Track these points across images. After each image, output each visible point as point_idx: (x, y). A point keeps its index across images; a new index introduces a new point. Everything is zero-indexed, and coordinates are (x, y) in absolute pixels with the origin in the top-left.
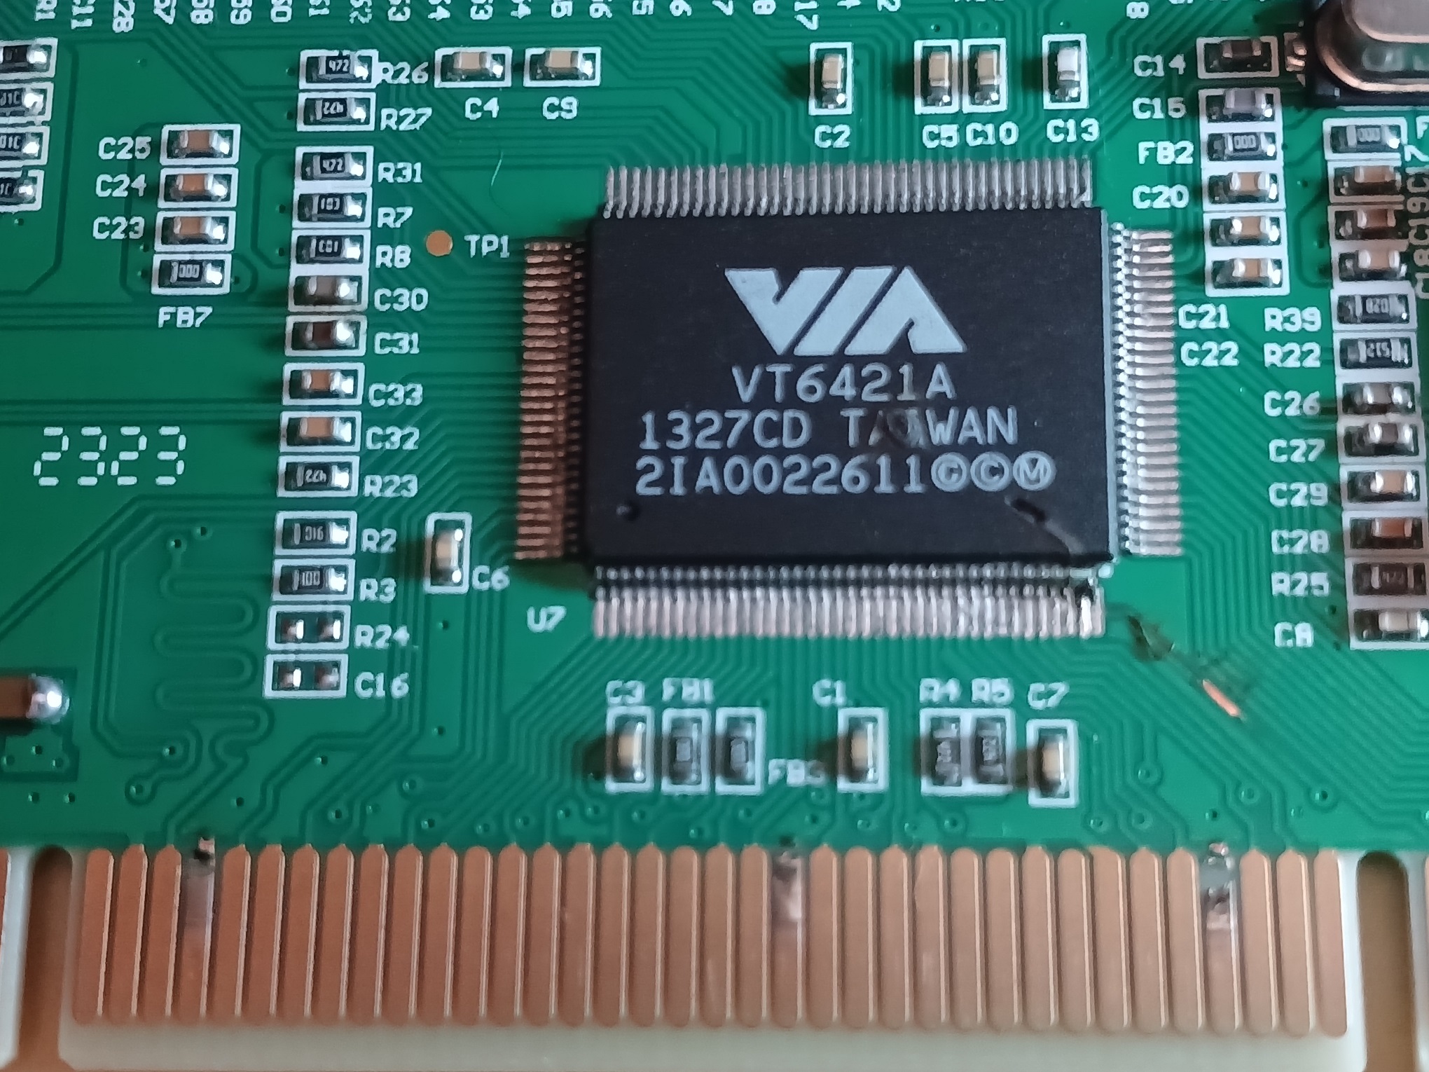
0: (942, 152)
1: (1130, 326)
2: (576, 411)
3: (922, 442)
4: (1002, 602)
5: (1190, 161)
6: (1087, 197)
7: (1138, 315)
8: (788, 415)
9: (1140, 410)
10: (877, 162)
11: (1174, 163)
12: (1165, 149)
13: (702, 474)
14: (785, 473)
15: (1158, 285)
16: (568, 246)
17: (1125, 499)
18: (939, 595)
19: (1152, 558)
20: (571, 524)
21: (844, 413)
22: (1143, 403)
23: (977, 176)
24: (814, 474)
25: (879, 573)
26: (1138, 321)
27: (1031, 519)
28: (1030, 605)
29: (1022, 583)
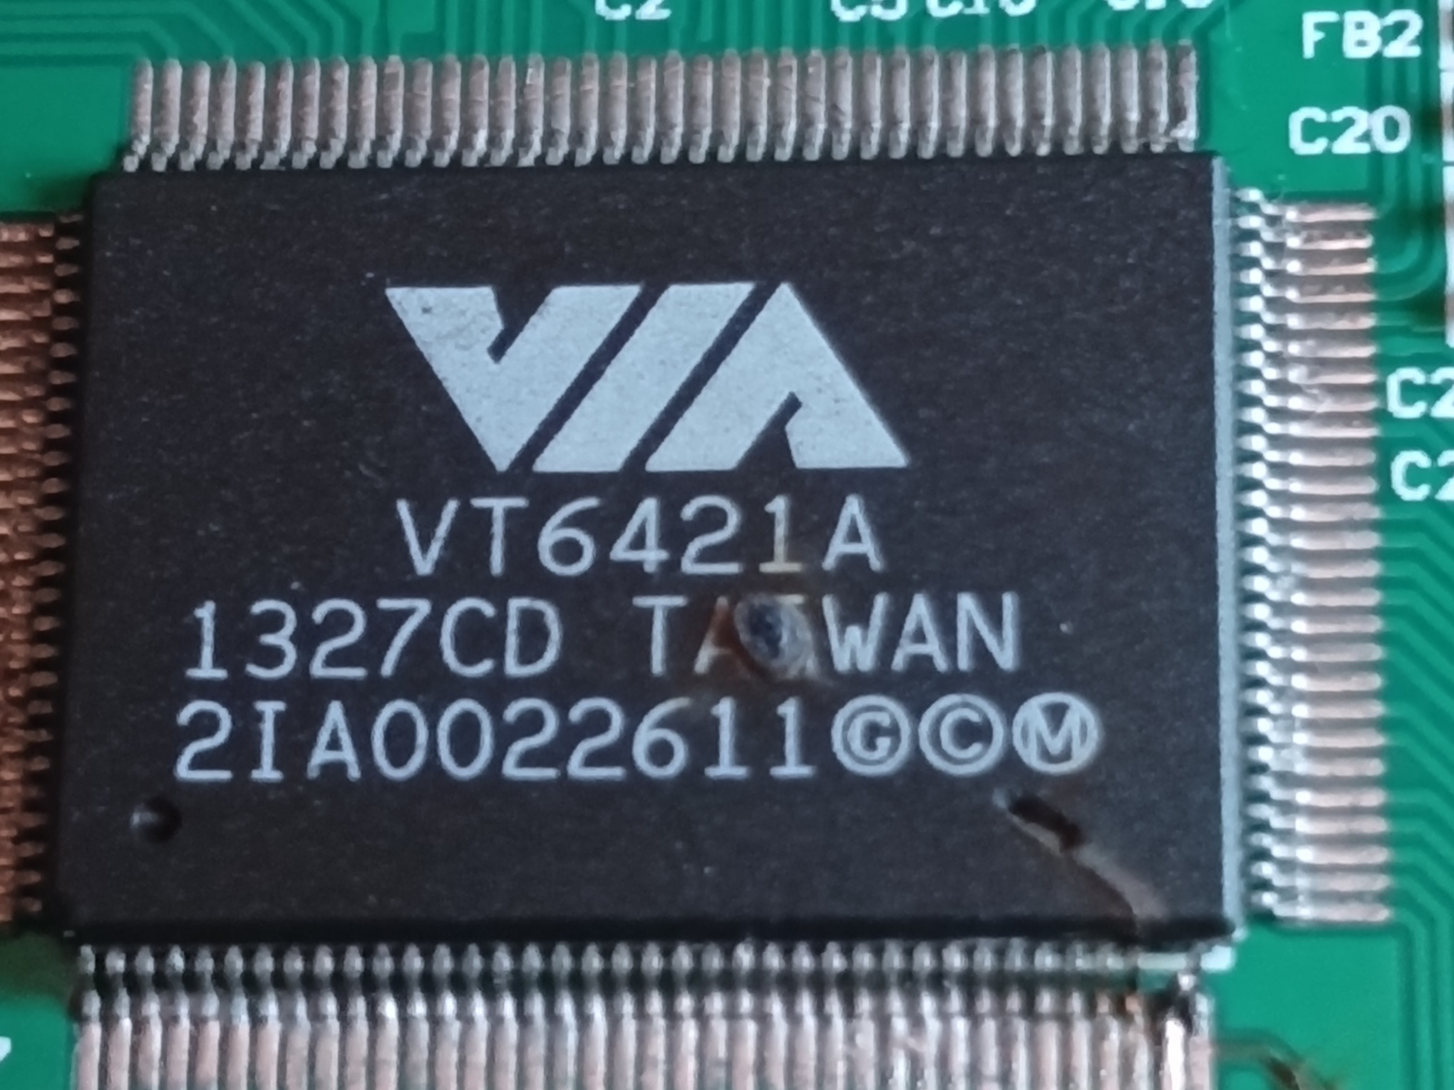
0: (871, 35)
1: (1277, 414)
2: (48, 595)
3: (811, 665)
4: (990, 1028)
5: (1415, 51)
6: (1188, 132)
7: (1295, 389)
8: (516, 605)
9: (1299, 598)
10: (731, 51)
11: (1378, 56)
12: (1360, 26)
13: (324, 737)
14: (505, 737)
15: (1343, 324)
16: (46, 233)
17: (1263, 798)
18: (850, 1012)
19: (1324, 930)
20: (28, 850)
21: (642, 602)
22: (1307, 584)
23: (947, 84)
24: (569, 736)
25: (714, 961)
26: (1296, 403)
27: (1049, 840)
28: (1050, 1034)
29: (1030, 984)
